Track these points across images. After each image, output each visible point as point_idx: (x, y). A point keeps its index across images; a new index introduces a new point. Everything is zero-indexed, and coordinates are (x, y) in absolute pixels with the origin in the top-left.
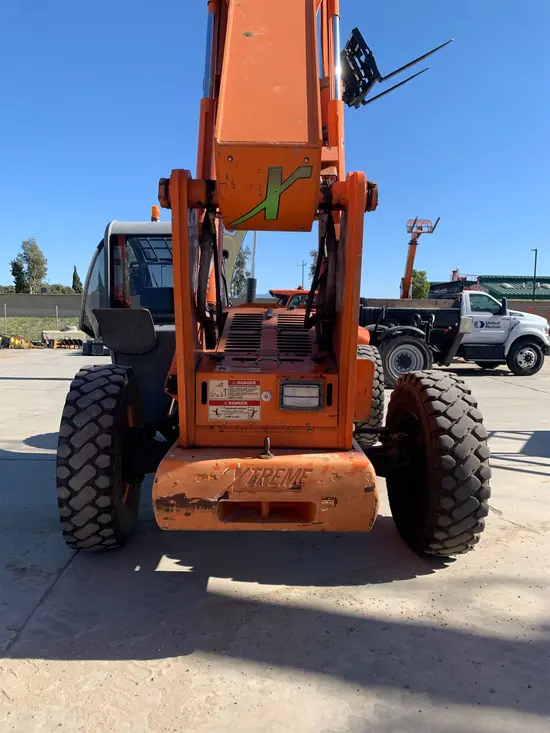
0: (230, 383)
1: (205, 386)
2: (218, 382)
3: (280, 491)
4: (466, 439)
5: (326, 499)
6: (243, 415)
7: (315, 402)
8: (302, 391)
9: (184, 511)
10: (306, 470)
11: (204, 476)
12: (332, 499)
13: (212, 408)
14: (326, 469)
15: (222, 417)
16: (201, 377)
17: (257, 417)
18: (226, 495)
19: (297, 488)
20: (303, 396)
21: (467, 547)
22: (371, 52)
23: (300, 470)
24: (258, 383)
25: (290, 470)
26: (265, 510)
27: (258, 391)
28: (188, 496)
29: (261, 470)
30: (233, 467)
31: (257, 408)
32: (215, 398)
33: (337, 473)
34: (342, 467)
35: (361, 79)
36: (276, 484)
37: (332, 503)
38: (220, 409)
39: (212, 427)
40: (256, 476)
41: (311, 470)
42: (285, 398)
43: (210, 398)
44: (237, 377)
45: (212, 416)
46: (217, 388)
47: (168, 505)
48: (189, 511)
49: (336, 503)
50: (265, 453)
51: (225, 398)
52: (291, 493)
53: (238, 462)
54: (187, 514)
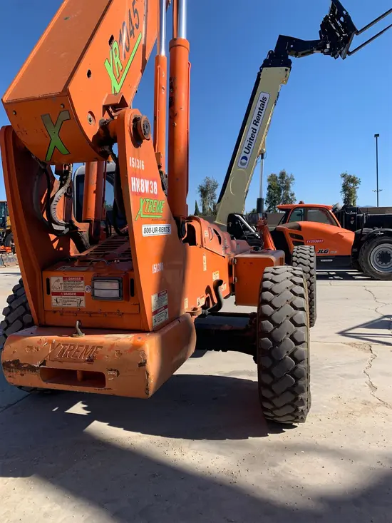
0: (64, 278)
1: (48, 281)
2: (56, 278)
3: (80, 362)
4: (282, 325)
5: (111, 370)
6: (74, 303)
7: (116, 294)
8: (107, 285)
9: (19, 372)
10: (98, 347)
11: (31, 348)
12: (115, 370)
13: (54, 297)
14: (112, 346)
15: (60, 304)
16: (46, 274)
17: (83, 304)
18: (44, 363)
19: (91, 360)
20: (109, 288)
21: (297, 417)
22: (347, 13)
23: (94, 347)
24: (82, 279)
25: (87, 347)
26: (79, 376)
27: (83, 285)
28: (21, 362)
29: (67, 345)
30: (50, 342)
31: (82, 298)
32: (55, 290)
33: (119, 350)
34: (123, 346)
35: (341, 35)
36: (77, 357)
37: (116, 374)
38: (59, 298)
39: (55, 312)
40: (63, 350)
41: (101, 347)
42: (96, 291)
43: (52, 290)
44: (68, 274)
45: (54, 304)
46: (56, 282)
47: (10, 367)
48: (23, 373)
49: (118, 374)
50: (77, 333)
51: (62, 290)
52: (86, 364)
53: (55, 338)
54: (22, 375)
